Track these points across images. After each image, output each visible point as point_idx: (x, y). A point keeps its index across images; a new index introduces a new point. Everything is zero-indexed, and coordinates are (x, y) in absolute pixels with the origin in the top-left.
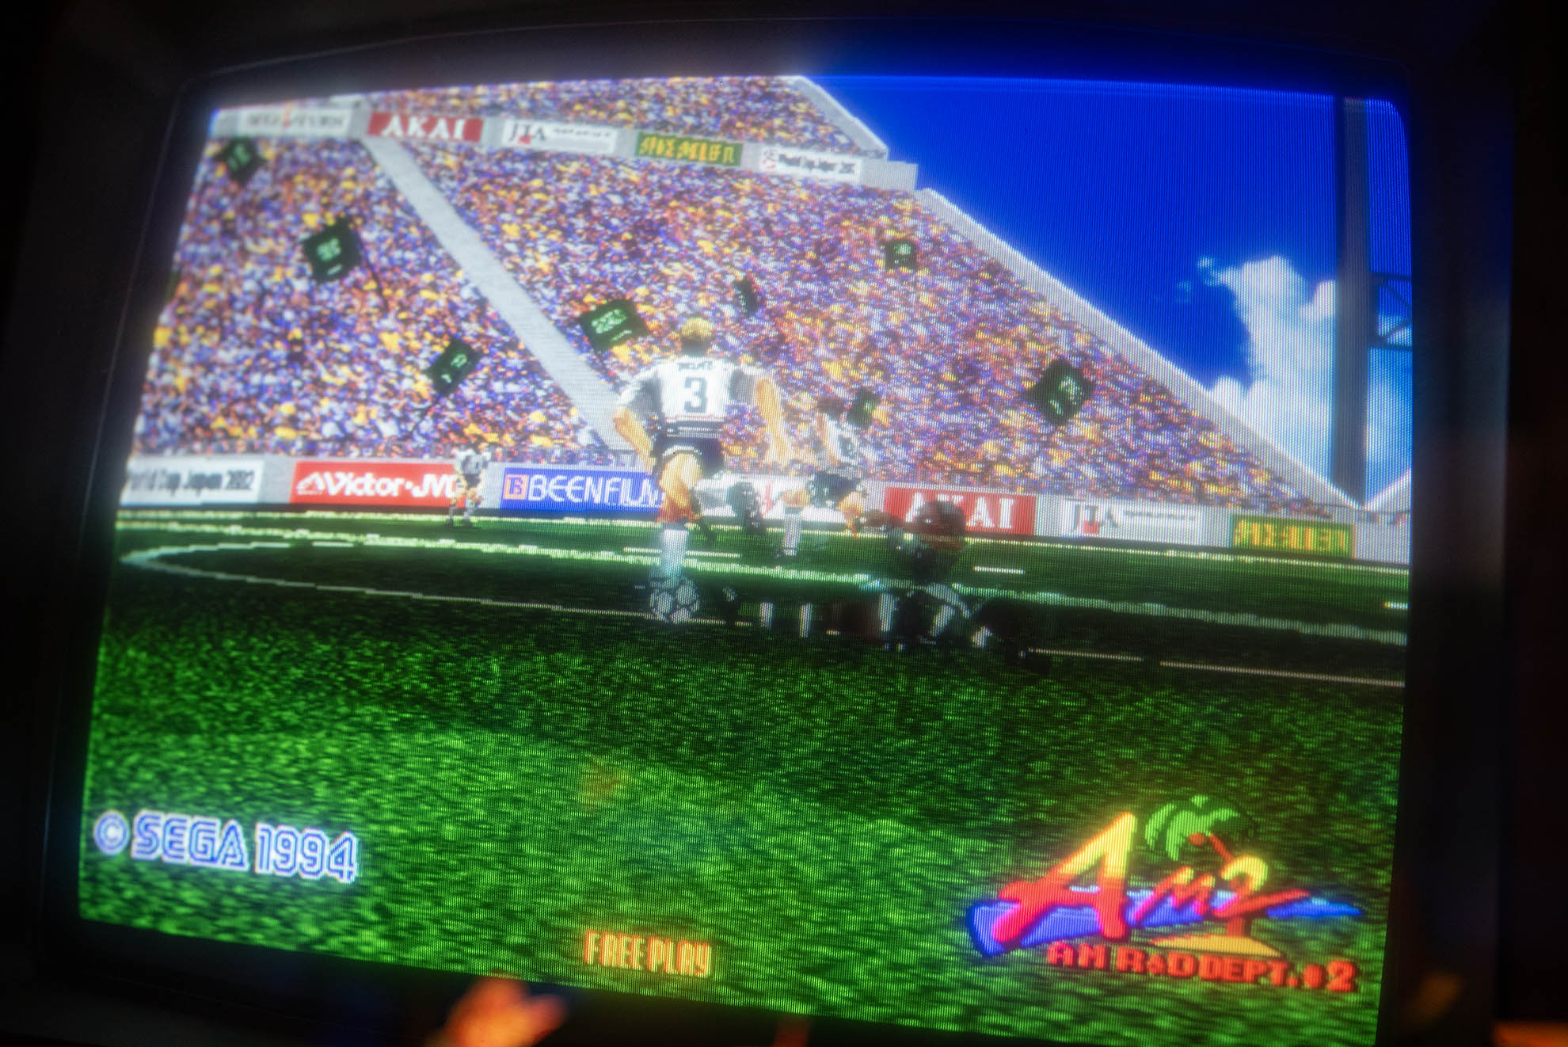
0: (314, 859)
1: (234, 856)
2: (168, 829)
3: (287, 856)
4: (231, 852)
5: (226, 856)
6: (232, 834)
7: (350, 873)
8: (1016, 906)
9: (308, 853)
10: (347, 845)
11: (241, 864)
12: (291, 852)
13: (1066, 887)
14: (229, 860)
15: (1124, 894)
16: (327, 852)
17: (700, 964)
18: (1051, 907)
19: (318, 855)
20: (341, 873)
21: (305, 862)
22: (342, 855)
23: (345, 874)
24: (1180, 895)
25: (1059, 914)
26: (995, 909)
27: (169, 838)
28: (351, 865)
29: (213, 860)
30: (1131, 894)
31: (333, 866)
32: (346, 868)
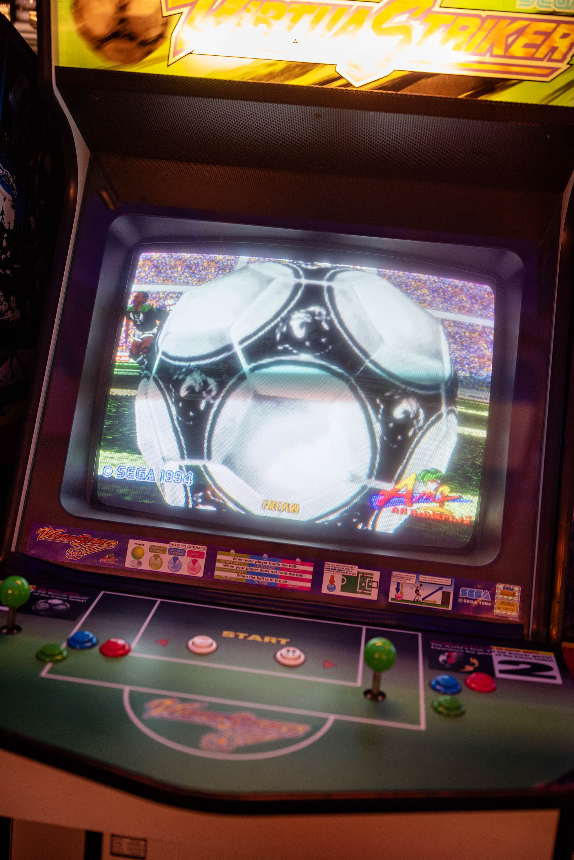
0: (179, 479)
1: (152, 478)
2: (129, 470)
3: (170, 478)
4: (150, 477)
5: (149, 478)
6: (151, 471)
7: (190, 483)
8: (384, 496)
9: (176, 476)
10: (190, 475)
11: (154, 480)
12: (171, 477)
13: (397, 492)
14: (150, 479)
15: (412, 495)
16: (183, 477)
17: (295, 509)
18: (393, 497)
19: (180, 478)
20: (187, 483)
21: (176, 480)
22: (188, 478)
23: (189, 483)
24: (427, 495)
25: (395, 499)
26: (378, 497)
27: (129, 472)
28: (191, 480)
29: (144, 479)
30: (414, 494)
31: (185, 481)
32: (189, 481)
